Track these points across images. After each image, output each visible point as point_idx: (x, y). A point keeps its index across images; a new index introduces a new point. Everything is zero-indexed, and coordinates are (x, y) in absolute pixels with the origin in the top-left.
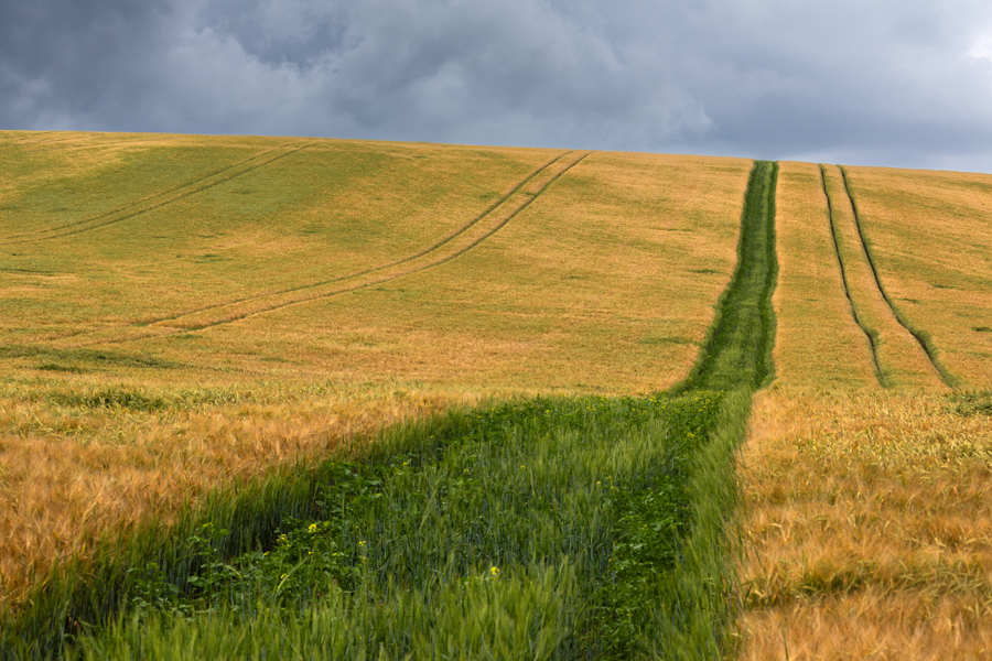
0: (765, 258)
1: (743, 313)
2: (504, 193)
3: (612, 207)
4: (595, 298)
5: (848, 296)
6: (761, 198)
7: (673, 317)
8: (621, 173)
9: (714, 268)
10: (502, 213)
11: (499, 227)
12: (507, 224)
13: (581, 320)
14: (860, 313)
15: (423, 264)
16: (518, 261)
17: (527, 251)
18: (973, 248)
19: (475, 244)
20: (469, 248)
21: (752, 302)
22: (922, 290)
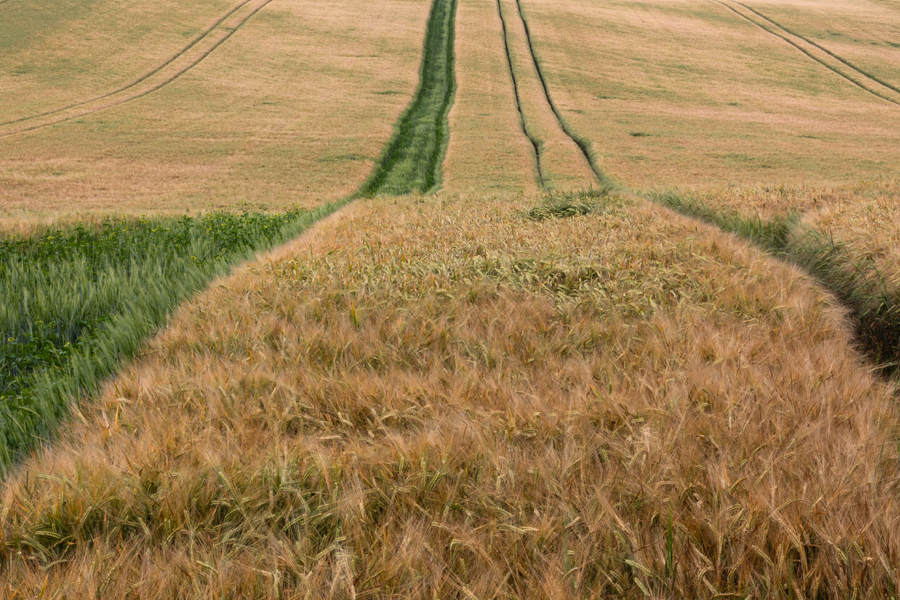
0: (445, 78)
1: (419, 129)
2: (205, 29)
3: (305, 38)
4: (282, 121)
5: (519, 110)
6: (442, 24)
7: (352, 136)
8: (314, 7)
9: (397, 89)
10: (202, 47)
11: (200, 60)
12: (207, 57)
13: (267, 142)
14: (528, 124)
15: (126, 97)
16: (215, 90)
17: (224, 81)
18: (635, 62)
19: (176, 77)
20: (170, 80)
21: (430, 119)
22: (587, 101)
